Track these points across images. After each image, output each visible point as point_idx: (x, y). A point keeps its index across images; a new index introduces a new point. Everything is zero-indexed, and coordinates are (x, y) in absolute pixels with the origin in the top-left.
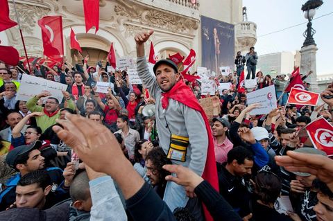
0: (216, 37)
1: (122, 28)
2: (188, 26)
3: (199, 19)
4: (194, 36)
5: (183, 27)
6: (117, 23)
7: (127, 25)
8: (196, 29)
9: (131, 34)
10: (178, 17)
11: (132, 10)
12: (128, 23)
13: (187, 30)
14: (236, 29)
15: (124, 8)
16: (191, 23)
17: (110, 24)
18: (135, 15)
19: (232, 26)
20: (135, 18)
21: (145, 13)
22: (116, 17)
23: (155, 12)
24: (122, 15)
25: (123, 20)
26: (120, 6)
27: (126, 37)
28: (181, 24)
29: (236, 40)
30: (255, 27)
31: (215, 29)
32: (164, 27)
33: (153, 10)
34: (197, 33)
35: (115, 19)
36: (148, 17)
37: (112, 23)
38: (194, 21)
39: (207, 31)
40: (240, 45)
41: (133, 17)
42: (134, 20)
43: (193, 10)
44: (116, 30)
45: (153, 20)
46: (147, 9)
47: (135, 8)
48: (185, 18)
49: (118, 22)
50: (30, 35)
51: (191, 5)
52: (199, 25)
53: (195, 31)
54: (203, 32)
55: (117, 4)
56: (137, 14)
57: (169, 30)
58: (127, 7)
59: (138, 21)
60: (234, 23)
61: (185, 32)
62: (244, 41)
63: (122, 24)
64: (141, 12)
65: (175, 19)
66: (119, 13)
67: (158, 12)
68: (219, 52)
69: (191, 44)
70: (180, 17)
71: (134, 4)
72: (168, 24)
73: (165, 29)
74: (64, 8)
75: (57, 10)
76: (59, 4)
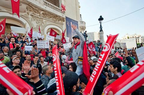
1: (30, 16)
2: (61, 20)
3: (65, 17)
4: (63, 24)
6: (27, 14)
7: (32, 15)
8: (64, 21)
9: (35, 20)
10: (57, 16)
11: (36, 10)
13: (60, 21)
14: (79, 23)
15: (32, 8)
16: (62, 19)
17: (23, 14)
18: (37, 12)
19: (77, 22)
20: (36, 13)
21: (42, 12)
22: (27, 11)
23: (46, 12)
24: (30, 11)
25: (31, 13)
26: (30, 7)
27: (32, 21)
28: (58, 19)
29: (79, 27)
30: (85, 23)
31: (71, 22)
32: (51, 19)
33: (46, 11)
34: (64, 23)
36: (43, 14)
37: (25, 14)
39: (68, 22)
40: (81, 29)
41: (36, 12)
42: (36, 14)
43: (63, 14)
44: (26, 17)
45: (46, 16)
46: (43, 11)
47: (37, 9)
48: (60, 17)
51: (62, 12)
52: (65, 20)
54: (66, 23)
55: (28, 6)
56: (38, 12)
57: (53, 20)
58: (33, 8)
59: (38, 14)
60: (78, 21)
61: (59, 22)
63: (30, 15)
64: (40, 11)
65: (56, 16)
66: (29, 10)
67: (48, 12)
68: (73, 31)
69: (62, 27)
70: (58, 16)
71: (37, 7)
72: (52, 18)
73: (51, 20)
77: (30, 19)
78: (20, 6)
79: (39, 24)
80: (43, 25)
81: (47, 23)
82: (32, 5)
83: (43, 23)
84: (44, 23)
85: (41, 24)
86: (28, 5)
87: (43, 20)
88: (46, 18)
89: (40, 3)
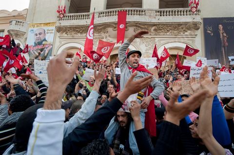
0: (221, 32)
2: (189, 29)
3: (201, 21)
4: (196, 35)
5: (184, 31)
8: (198, 29)
9: (144, 43)
10: (179, 24)
11: (145, 28)
13: (189, 32)
15: (139, 28)
16: (192, 26)
21: (153, 28)
23: (160, 26)
26: (137, 28)
28: (182, 28)
31: (220, 26)
32: (168, 33)
34: (199, 32)
36: (155, 30)
39: (210, 28)
43: (194, 16)
45: (159, 31)
46: (154, 25)
48: (186, 24)
52: (202, 26)
53: (196, 31)
54: (205, 30)
55: (135, 28)
57: (172, 35)
58: (141, 28)
61: (186, 33)
64: (150, 28)
65: (177, 26)
67: (163, 25)
68: (227, 44)
69: (193, 41)
70: (181, 24)
71: (146, 24)
72: (171, 31)
73: (168, 35)
74: (109, 36)
75: (106, 37)
76: (107, 35)
77: (138, 43)
78: (126, 32)
79: (150, 46)
81: (162, 42)
82: (139, 24)
84: (157, 43)
86: (136, 26)
87: (156, 39)
88: (160, 35)
89: (150, 16)
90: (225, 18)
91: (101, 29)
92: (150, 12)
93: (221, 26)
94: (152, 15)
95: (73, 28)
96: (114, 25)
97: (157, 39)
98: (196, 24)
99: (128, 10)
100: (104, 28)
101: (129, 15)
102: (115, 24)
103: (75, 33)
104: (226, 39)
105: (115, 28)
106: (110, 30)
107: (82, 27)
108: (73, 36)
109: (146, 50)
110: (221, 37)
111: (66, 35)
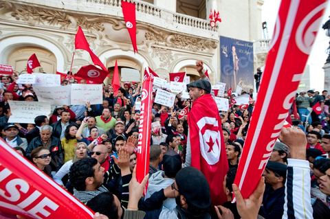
0: (234, 54)
1: (150, 50)
2: (207, 46)
3: (218, 39)
4: (213, 55)
5: (203, 47)
8: (215, 48)
9: (157, 55)
10: (199, 39)
11: (160, 35)
12: (155, 46)
13: (207, 49)
14: (255, 46)
15: (153, 34)
16: (210, 43)
18: (161, 39)
19: (251, 44)
20: (161, 41)
21: (170, 37)
22: (146, 41)
23: (178, 36)
24: (150, 39)
25: (151, 43)
26: (150, 33)
27: (152, 57)
28: (201, 44)
29: (255, 56)
32: (186, 47)
33: (177, 34)
34: (216, 52)
35: (145, 42)
36: (172, 40)
37: (142, 46)
38: (213, 42)
39: (225, 49)
40: (260, 61)
41: (159, 41)
42: (160, 43)
43: (213, 32)
44: (145, 52)
45: (176, 43)
46: (172, 34)
47: (161, 33)
48: (205, 39)
49: (147, 45)
50: (80, 58)
51: (210, 27)
52: (218, 45)
53: (214, 50)
54: (221, 50)
55: (147, 32)
56: (163, 38)
57: (190, 50)
58: (155, 34)
59: (164, 43)
60: (253, 41)
61: (204, 51)
62: (263, 57)
63: (150, 47)
64: (166, 36)
65: (196, 41)
66: (148, 38)
67: (181, 35)
68: (238, 68)
69: (210, 61)
71: (161, 30)
72: (189, 45)
73: (186, 50)
74: (106, 36)
75: (101, 38)
76: (103, 34)
77: (150, 55)
79: (165, 61)
80: (171, 61)
81: (180, 57)
82: (153, 28)
83: (171, 58)
84: (174, 58)
85: (168, 61)
86: (148, 30)
88: (177, 48)
89: (167, 20)
90: (238, 40)
91: (92, 22)
92: (167, 13)
93: (234, 48)
94: (169, 18)
95: (32, 7)
96: (116, 21)
97: (173, 53)
98: (214, 42)
99: (136, 3)
100: (98, 22)
101: (138, 10)
102: (118, 20)
103: (36, 19)
104: (237, 62)
105: (117, 25)
106: (108, 26)
107: (52, 11)
108: (30, 24)
109: (161, 66)
110: (234, 60)
111: (14, 19)
